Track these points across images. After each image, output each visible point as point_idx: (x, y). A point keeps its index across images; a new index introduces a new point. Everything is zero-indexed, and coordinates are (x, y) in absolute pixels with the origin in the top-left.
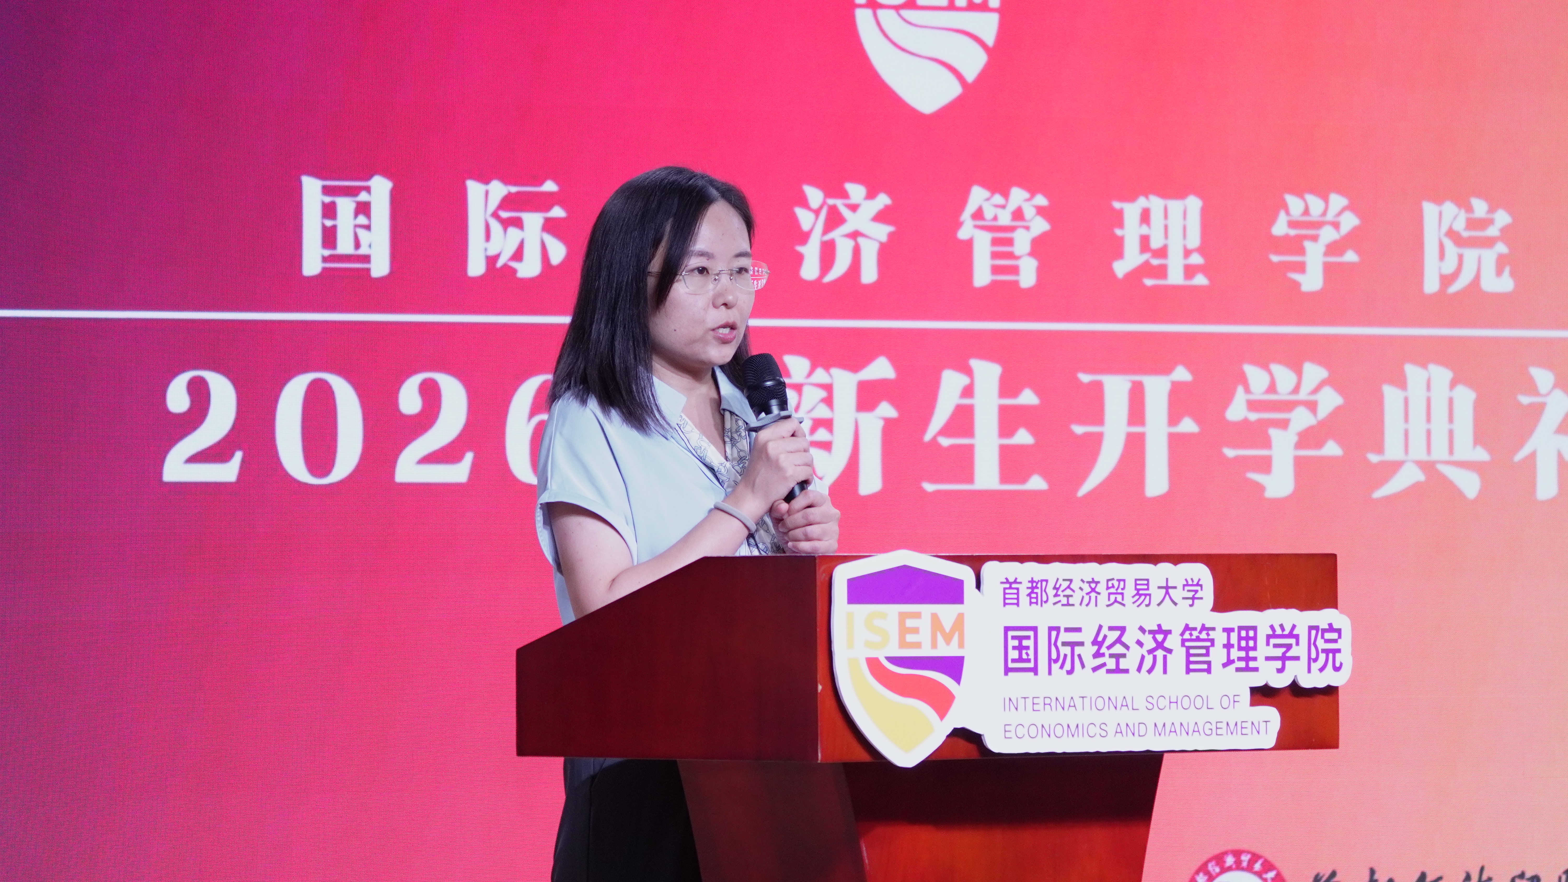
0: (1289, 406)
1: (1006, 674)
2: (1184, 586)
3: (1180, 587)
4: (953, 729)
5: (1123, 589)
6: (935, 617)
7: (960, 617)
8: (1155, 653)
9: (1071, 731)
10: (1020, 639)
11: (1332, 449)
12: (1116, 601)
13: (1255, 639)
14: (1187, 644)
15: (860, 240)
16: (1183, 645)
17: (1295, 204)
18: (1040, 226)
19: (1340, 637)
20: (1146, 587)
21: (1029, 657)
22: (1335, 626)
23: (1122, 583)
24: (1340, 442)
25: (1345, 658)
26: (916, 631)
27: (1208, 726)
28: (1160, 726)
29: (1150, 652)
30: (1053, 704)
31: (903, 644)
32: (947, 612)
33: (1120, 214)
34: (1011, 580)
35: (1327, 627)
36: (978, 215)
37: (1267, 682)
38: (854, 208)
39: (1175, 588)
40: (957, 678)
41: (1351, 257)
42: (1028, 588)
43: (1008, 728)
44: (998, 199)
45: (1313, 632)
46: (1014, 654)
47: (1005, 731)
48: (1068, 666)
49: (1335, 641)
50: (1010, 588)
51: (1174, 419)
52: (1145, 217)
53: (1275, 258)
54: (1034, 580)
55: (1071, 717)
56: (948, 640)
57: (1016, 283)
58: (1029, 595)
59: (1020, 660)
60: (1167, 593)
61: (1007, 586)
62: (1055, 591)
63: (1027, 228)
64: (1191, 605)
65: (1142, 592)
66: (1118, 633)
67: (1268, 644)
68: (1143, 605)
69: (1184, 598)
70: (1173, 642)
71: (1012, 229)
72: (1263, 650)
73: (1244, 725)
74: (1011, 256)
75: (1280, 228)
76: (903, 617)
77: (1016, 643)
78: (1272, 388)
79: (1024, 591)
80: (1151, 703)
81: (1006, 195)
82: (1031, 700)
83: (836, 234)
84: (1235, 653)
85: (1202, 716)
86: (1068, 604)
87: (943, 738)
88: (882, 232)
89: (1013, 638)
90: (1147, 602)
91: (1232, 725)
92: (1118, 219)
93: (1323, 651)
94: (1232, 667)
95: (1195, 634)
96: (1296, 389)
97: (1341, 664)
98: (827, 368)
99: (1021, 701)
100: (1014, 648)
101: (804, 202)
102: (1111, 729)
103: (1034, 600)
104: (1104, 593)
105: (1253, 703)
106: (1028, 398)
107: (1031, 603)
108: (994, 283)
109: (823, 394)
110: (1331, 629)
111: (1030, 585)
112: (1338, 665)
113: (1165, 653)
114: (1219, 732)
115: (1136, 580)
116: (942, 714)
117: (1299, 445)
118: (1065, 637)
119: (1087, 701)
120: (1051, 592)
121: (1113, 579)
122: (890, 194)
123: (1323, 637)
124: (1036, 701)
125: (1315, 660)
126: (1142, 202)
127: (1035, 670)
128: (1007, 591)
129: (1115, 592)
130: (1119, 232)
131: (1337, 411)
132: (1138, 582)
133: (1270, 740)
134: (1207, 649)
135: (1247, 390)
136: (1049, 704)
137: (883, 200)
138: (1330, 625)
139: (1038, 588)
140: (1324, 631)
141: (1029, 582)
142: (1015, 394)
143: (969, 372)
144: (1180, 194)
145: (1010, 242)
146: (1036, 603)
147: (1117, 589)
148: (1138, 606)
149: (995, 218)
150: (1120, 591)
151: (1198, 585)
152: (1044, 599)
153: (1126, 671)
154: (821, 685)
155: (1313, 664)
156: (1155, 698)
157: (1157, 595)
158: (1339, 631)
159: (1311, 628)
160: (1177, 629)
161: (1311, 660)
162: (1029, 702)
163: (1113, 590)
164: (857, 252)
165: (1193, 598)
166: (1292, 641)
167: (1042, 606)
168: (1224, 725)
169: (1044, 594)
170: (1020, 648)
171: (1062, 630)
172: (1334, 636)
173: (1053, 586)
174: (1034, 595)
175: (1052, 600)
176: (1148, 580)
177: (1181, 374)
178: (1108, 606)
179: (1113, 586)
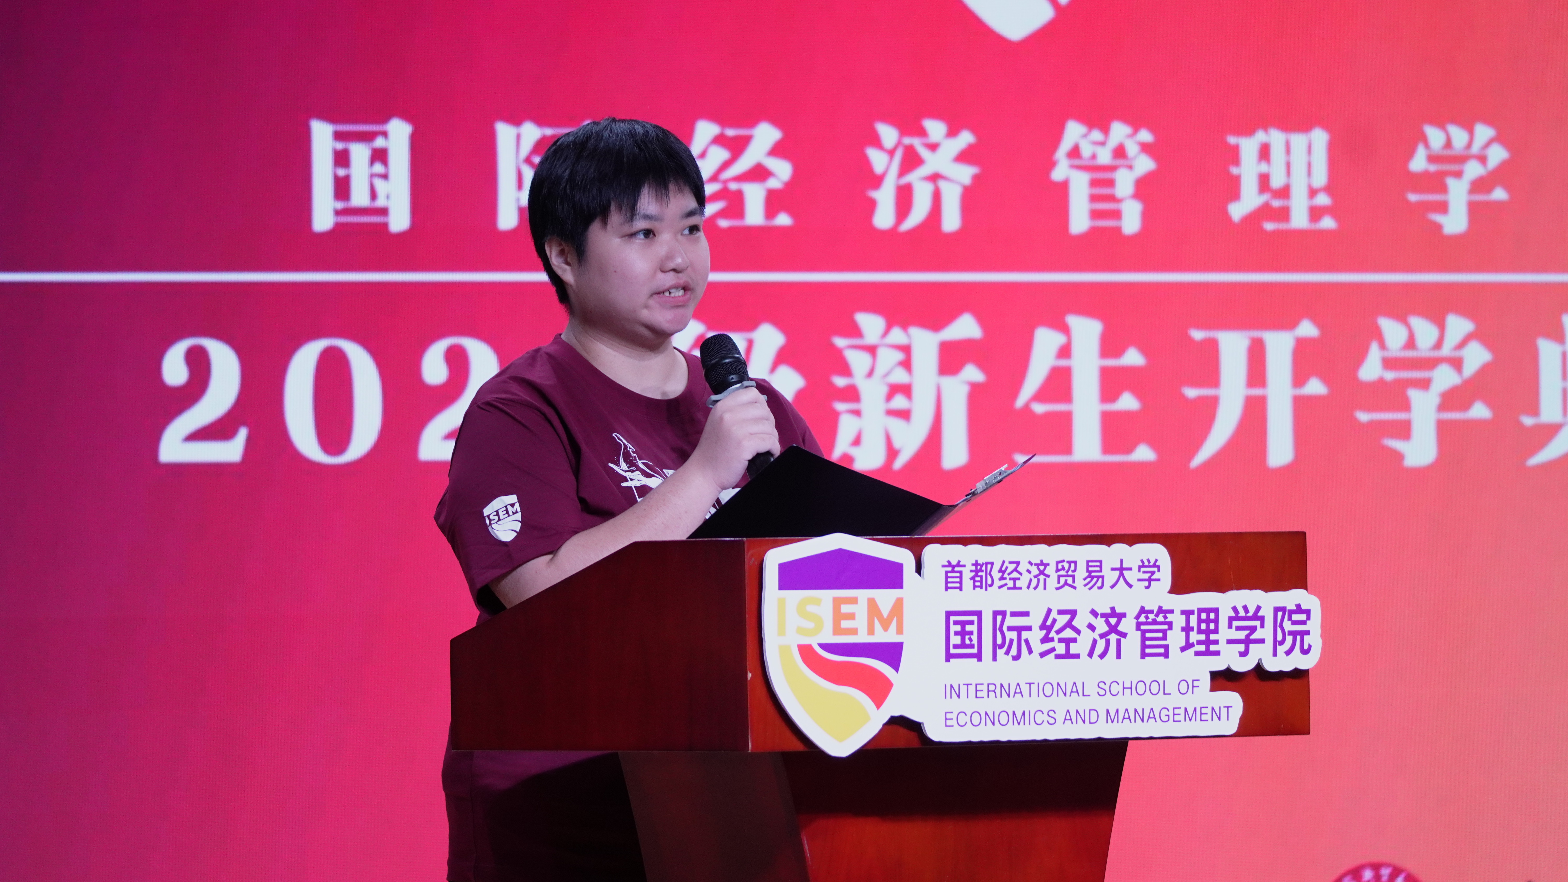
0: (1431, 363)
1: (947, 660)
2: (1140, 567)
3: (1135, 569)
4: (889, 717)
5: (1073, 571)
6: (872, 603)
7: (899, 602)
8: (1108, 637)
9: (1016, 718)
10: (963, 624)
11: (1479, 411)
12: (1066, 584)
13: (1216, 621)
14: (1143, 627)
15: (942, 184)
16: (1138, 628)
17: (1435, 136)
18: (1145, 165)
19: (1308, 618)
20: (1098, 569)
21: (972, 643)
22: (1303, 607)
23: (1073, 565)
24: (1489, 403)
25: (1314, 640)
26: (851, 616)
27: (1164, 712)
28: (1112, 713)
29: (1102, 636)
30: (998, 691)
31: (837, 631)
32: (885, 597)
33: (1236, 149)
34: (954, 563)
35: (1295, 608)
36: (1075, 153)
37: (1229, 665)
38: (933, 147)
39: (1130, 569)
40: (896, 666)
41: (1499, 194)
42: (971, 571)
43: (949, 716)
44: (1097, 135)
45: (1280, 614)
46: (956, 640)
47: (946, 719)
48: (1014, 651)
49: (1303, 623)
50: (953, 571)
51: (1299, 380)
52: (1265, 153)
53: (1413, 197)
54: (979, 562)
55: (1017, 704)
56: (886, 627)
57: (1118, 230)
58: (973, 578)
59: (963, 645)
60: (1122, 574)
61: (950, 569)
62: (1001, 574)
63: (1130, 167)
64: (1147, 587)
65: (1094, 574)
66: (1068, 617)
67: (1230, 626)
68: (1096, 587)
69: (1139, 580)
70: (1127, 625)
71: (1112, 168)
72: (1225, 633)
73: (1204, 711)
74: (1112, 198)
75: (1419, 163)
76: (838, 603)
77: (958, 628)
78: (1411, 343)
79: (967, 575)
80: (1104, 689)
81: (1106, 130)
82: (974, 686)
83: (914, 177)
84: (1194, 637)
85: (1158, 702)
86: (1015, 588)
87: (880, 726)
88: (966, 173)
89: (956, 623)
90: (1099, 584)
91: (1190, 712)
92: (1234, 156)
93: (1290, 633)
94: (1191, 651)
95: (1151, 617)
96: (1439, 345)
97: (1310, 646)
98: (905, 327)
99: (963, 689)
100: (956, 633)
101: (876, 142)
102: (1060, 717)
103: (978, 584)
104: (1054, 576)
105: (1213, 689)
106: (1133, 358)
107: (975, 587)
108: (1093, 231)
109: (899, 356)
110: (1299, 610)
111: (973, 568)
112: (1306, 647)
113: (1119, 637)
114: (1177, 718)
115: (1088, 562)
116: (879, 703)
117: (1442, 407)
118: (1010, 621)
119: (1034, 688)
120: (996, 575)
121: (1063, 561)
122: (974, 130)
123: (1290, 618)
124: (979, 688)
125: (1282, 643)
126: (1260, 136)
127: (979, 656)
128: (949, 575)
129: (1066, 574)
130: (1234, 170)
131: (1485, 369)
132: (1090, 564)
133: (1231, 726)
134: (1164, 632)
135: (1383, 346)
136: (994, 691)
137: (966, 138)
138: (1298, 606)
139: (982, 571)
140: (1291, 612)
141: (973, 565)
142: (1118, 352)
143: (1065, 329)
144: (1305, 127)
145: (1111, 183)
146: (981, 587)
147: (1067, 572)
148: (1090, 589)
149: (1094, 157)
150: (1070, 573)
151: (1154, 566)
152: (989, 582)
153: (1077, 656)
154: (750, 672)
155: (1278, 647)
156: (1108, 684)
157: (1111, 577)
158: (1308, 612)
159: (1277, 610)
160: (1132, 612)
161: (1276, 643)
162: (972, 689)
163: (1063, 573)
164: (937, 197)
165: (1150, 580)
166: (1257, 623)
167: (986, 589)
168: (1182, 711)
169: (989, 577)
170: (963, 633)
171: (1008, 614)
172: (1303, 617)
173: (998, 568)
174: (978, 579)
175: (997, 583)
176: (1101, 562)
177: (1307, 329)
178: (1057, 589)
179: (1063, 568)
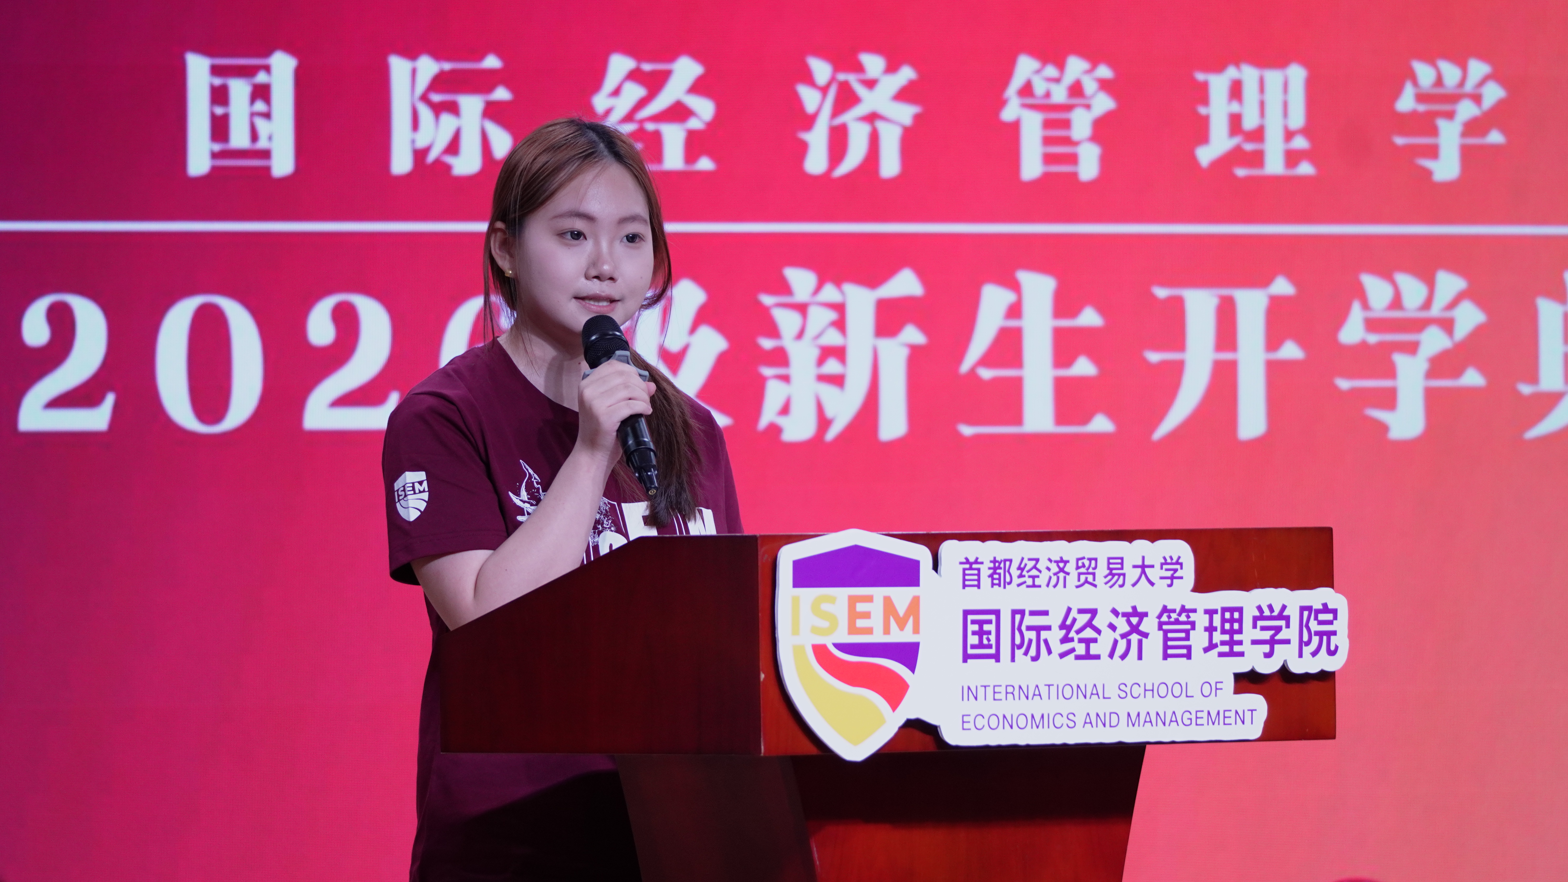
0: (1418, 325)
1: (965, 661)
2: (1162, 564)
3: (1158, 566)
5: (1094, 569)
6: (888, 601)
7: (916, 600)
8: (1129, 638)
9: (1036, 721)
10: (981, 623)
11: (1472, 378)
12: (1086, 581)
13: (1240, 621)
14: (1165, 627)
15: (880, 125)
16: (1160, 628)
17: (1424, 73)
18: (1103, 104)
19: (1335, 618)
20: (1119, 566)
21: (991, 643)
22: (1330, 607)
23: (1093, 562)
24: (1483, 370)
25: (1341, 640)
26: (867, 615)
27: (1187, 715)
28: (1133, 716)
29: (1123, 636)
30: (1016, 693)
31: (853, 629)
32: (901, 595)
33: (1204, 87)
34: (972, 560)
35: (1321, 607)
36: (1027, 90)
37: (1253, 667)
38: (870, 84)
39: (1152, 566)
40: (912, 667)
41: (1495, 137)
42: (990, 568)
43: (966, 719)
44: (1051, 71)
45: (1306, 613)
46: (973, 640)
47: (963, 722)
48: (1033, 652)
49: (1330, 623)
50: (971, 569)
51: (1273, 343)
52: (1236, 91)
53: (1400, 141)
54: (997, 559)
55: (1035, 707)
56: (902, 627)
57: (1075, 175)
58: (991, 576)
59: (981, 645)
60: (1143, 572)
61: (967, 566)
62: (1019, 572)
63: (1088, 107)
64: (1170, 586)
65: (1115, 571)
66: (1088, 616)
67: (1255, 626)
68: (1117, 586)
69: (1162, 578)
70: (1149, 625)
71: (1068, 108)
72: (1249, 633)
73: (1227, 714)
74: (1068, 141)
75: (1406, 102)
76: (853, 601)
77: (976, 627)
78: (1396, 303)
79: (985, 572)
80: (1125, 691)
81: (1061, 66)
82: (992, 688)
83: (849, 118)
84: (1218, 637)
85: (1180, 705)
86: (1034, 586)
87: (896, 730)
88: (906, 113)
89: (973, 622)
90: (1120, 582)
91: (1214, 715)
92: (1202, 94)
93: (1317, 633)
94: (1215, 652)
95: (1174, 616)
96: (1427, 304)
98: (838, 283)
99: (981, 691)
100: (974, 633)
101: (807, 78)
102: (1080, 720)
103: (996, 582)
104: (1074, 574)
105: (1237, 691)
106: (1090, 318)
107: (993, 585)
108: (1046, 176)
109: (832, 315)
110: (1325, 609)
111: (992, 565)
112: (1332, 648)
113: (1140, 637)
114: (1199, 721)
115: (1109, 559)
116: (895, 705)
117: (1431, 374)
118: (1029, 620)
119: (1053, 689)
120: (1015, 572)
121: (1083, 558)
122: (915, 65)
123: (1316, 618)
124: (997, 689)
125: (1308, 643)
126: (1232, 72)
127: (997, 657)
128: (967, 572)
129: (1086, 571)
130: (1202, 110)
131: (1478, 331)
132: (1111, 561)
133: (1254, 730)
134: (1187, 632)
135: (1365, 306)
137: (907, 74)
138: (1325, 605)
139: (1001, 568)
140: (1318, 612)
141: (991, 562)
142: (1074, 313)
143: (1015, 286)
144: (1280, 62)
145: (1066, 124)
146: (999, 585)
147: (1088, 569)
148: (1111, 587)
149: (1048, 95)
150: (1091, 570)
151: (1177, 563)
152: (1008, 579)
153: (1097, 657)
154: (764, 673)
155: (1304, 648)
156: (1129, 686)
157: (1132, 574)
158: (1334, 612)
159: (1303, 609)
160: (1154, 612)
161: (1302, 644)
162: (990, 691)
163: (1083, 570)
164: (874, 139)
165: (1172, 578)
166: (1282, 623)
167: (1005, 587)
168: (1205, 715)
169: (1007, 574)
170: (980, 633)
171: (1027, 613)
172: (1330, 617)
173: (1017, 565)
174: (996, 576)
175: (1016, 581)
176: (1122, 559)
177: (1282, 286)
178: (1077, 587)
179: (1084, 566)
